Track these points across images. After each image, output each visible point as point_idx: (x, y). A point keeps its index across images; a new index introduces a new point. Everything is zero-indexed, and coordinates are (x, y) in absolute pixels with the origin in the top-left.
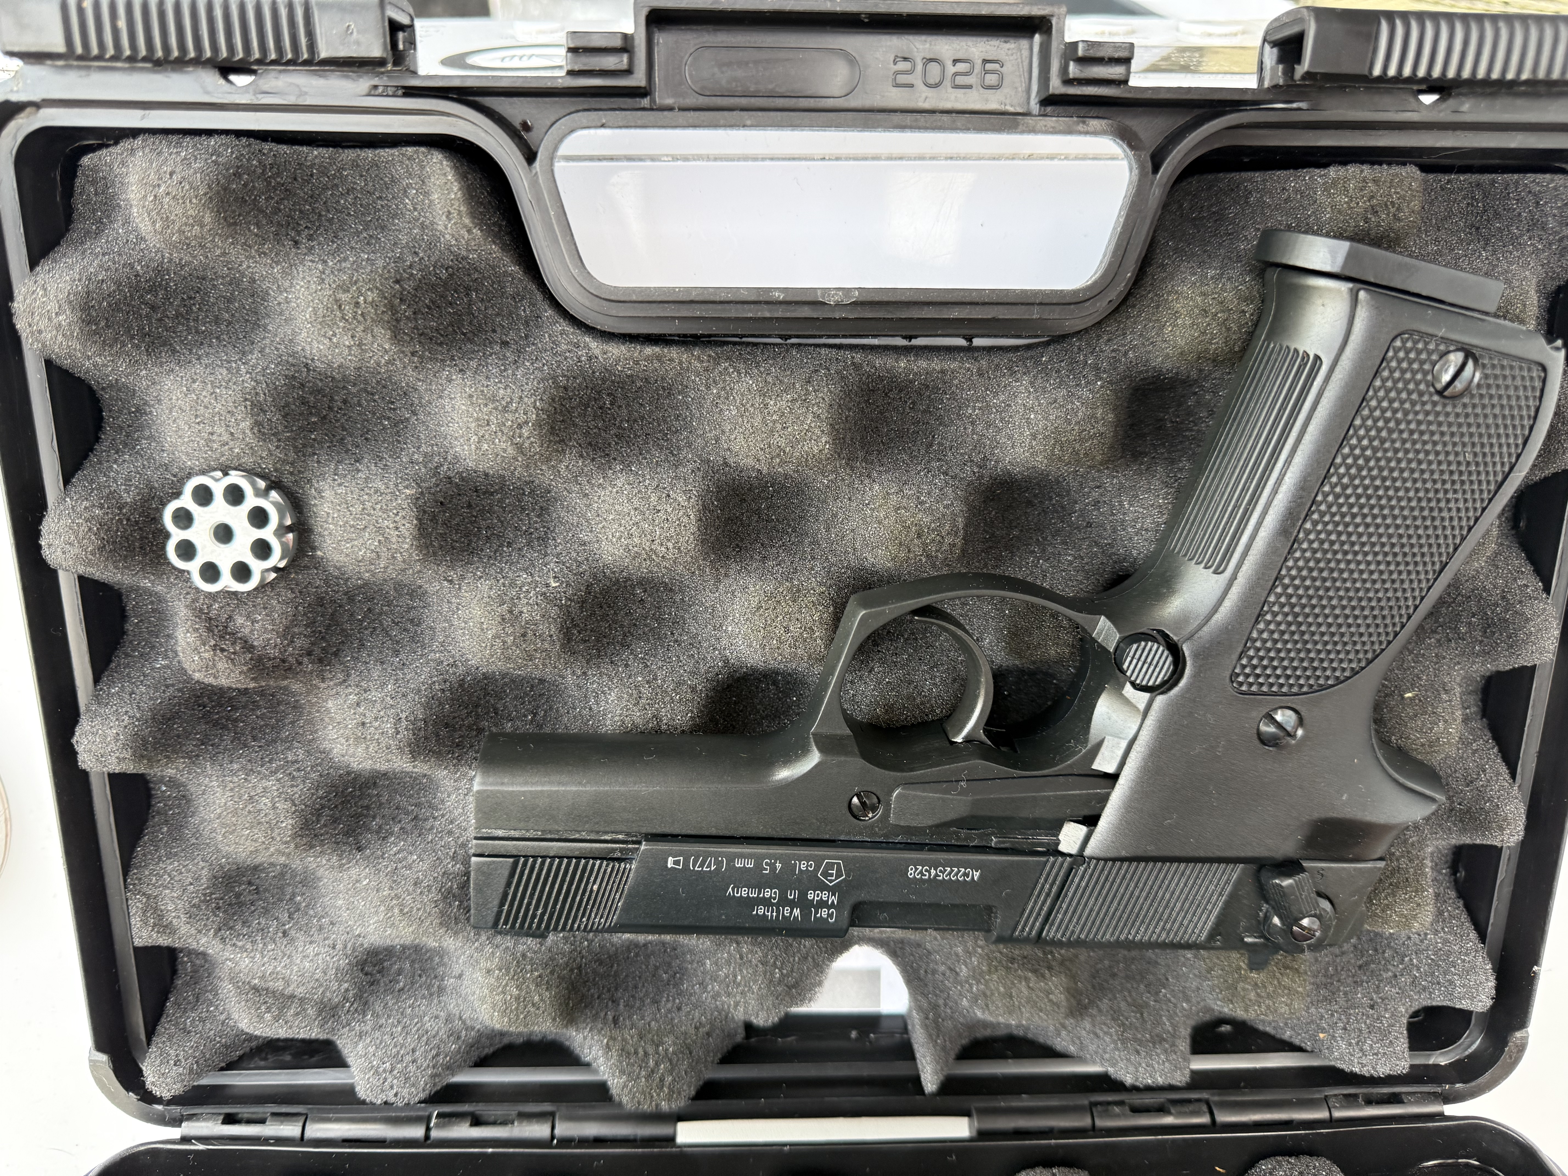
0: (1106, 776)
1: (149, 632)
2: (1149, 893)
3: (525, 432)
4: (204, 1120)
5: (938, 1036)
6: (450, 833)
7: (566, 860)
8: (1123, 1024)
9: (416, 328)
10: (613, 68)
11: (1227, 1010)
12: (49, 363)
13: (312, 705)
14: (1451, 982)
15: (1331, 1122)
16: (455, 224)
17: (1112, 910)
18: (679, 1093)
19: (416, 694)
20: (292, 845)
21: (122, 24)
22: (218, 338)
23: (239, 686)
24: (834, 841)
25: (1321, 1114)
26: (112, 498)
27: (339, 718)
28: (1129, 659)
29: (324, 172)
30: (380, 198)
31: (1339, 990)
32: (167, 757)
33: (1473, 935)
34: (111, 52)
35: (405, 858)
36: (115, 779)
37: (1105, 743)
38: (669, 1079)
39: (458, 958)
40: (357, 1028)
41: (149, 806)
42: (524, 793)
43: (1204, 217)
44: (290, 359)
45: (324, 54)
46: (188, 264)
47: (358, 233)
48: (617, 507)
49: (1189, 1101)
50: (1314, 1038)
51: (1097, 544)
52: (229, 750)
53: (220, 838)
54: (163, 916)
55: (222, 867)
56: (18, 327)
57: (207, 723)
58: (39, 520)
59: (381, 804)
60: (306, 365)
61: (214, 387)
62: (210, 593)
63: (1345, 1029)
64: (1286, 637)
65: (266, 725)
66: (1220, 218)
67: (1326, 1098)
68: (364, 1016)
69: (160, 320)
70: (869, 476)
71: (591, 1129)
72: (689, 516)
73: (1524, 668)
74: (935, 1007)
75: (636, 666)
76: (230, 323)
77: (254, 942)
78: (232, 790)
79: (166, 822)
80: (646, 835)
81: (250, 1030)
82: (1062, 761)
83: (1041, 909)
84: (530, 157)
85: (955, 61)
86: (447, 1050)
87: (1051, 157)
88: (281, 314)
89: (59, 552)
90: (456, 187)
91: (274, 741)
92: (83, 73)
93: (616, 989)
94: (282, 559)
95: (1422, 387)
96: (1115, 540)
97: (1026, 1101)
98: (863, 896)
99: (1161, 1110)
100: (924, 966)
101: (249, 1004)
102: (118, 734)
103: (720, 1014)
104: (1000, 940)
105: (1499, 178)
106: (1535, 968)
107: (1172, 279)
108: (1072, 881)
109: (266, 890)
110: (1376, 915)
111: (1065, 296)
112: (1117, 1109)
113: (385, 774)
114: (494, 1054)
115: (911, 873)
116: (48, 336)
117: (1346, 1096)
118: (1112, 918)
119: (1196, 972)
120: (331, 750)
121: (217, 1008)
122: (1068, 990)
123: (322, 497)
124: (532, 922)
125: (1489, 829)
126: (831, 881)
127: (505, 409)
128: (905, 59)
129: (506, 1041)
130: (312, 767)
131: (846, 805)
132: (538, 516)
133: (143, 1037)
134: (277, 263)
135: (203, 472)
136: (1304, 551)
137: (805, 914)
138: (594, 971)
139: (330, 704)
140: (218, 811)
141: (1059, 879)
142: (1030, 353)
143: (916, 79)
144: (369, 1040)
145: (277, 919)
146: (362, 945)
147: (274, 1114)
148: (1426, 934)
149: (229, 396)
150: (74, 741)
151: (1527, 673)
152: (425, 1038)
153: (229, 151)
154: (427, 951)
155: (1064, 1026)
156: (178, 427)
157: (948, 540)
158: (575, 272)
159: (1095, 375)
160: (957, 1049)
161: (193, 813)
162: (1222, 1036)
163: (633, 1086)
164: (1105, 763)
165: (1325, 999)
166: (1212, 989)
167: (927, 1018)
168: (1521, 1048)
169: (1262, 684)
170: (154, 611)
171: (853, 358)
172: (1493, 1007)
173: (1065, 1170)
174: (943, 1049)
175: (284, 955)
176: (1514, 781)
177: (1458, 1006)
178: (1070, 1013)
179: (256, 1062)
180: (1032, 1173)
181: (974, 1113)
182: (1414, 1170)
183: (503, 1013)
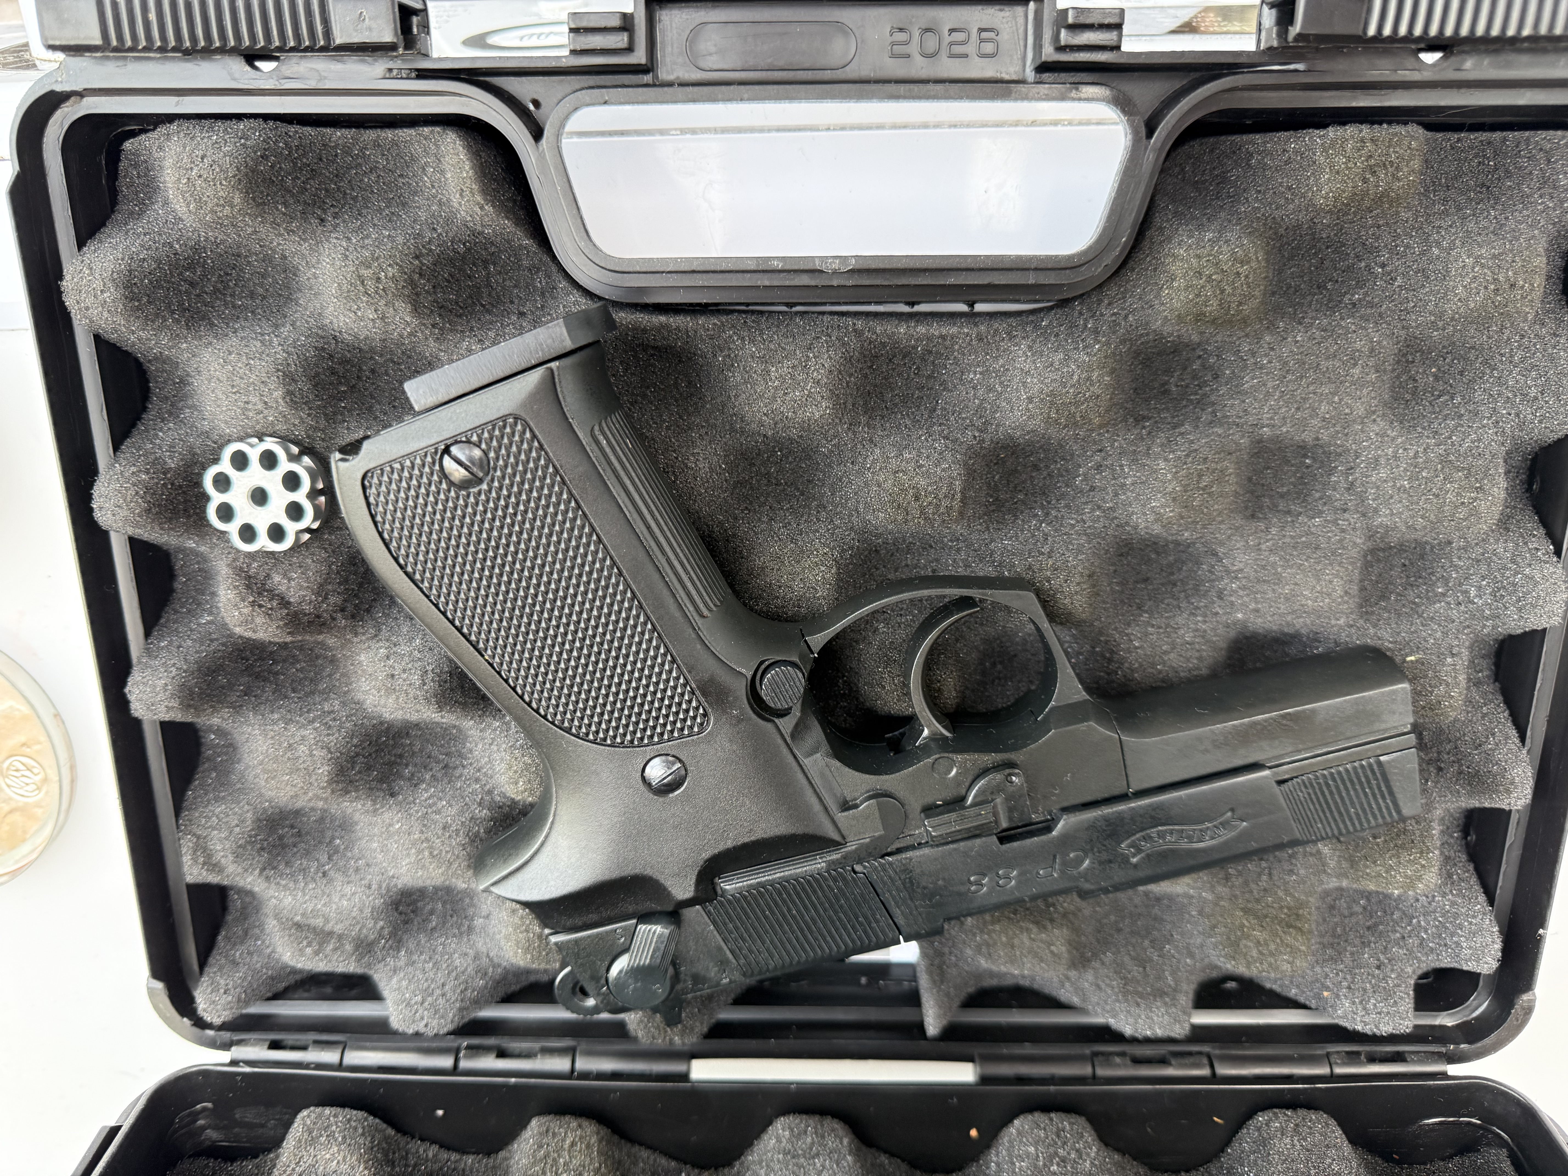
1: (196, 590)
4: (253, 1045)
5: (942, 983)
6: (477, 780)
8: (1125, 978)
9: (435, 301)
10: (613, 46)
11: (1230, 966)
12: (97, 338)
13: (347, 659)
14: (1458, 944)
15: (1332, 1078)
16: (468, 201)
18: (694, 1030)
20: (329, 791)
21: (152, 16)
22: (253, 312)
23: (277, 640)
25: (1322, 1070)
26: (156, 465)
27: (370, 670)
29: (347, 151)
30: (401, 176)
31: (1346, 950)
32: (212, 707)
33: (1482, 898)
34: (143, 43)
35: (435, 804)
36: (167, 727)
39: (486, 900)
40: (392, 963)
41: (199, 753)
43: (1206, 180)
44: (320, 332)
45: (339, 41)
46: (223, 242)
47: (380, 210)
49: (1190, 1054)
50: (1318, 997)
51: (1099, 507)
52: (271, 701)
53: (263, 783)
54: (212, 855)
55: (265, 810)
56: (68, 304)
57: (250, 676)
58: (91, 485)
59: (413, 753)
60: (335, 338)
61: (248, 358)
62: (249, 553)
63: (1349, 988)
65: (305, 678)
66: (1223, 179)
67: (1328, 1055)
68: (399, 951)
69: (198, 296)
70: (871, 441)
71: (608, 1065)
73: (1534, 632)
74: (942, 955)
76: (264, 298)
77: (296, 882)
78: (272, 738)
79: (215, 769)
81: (292, 963)
84: (537, 133)
85: (952, 31)
86: (475, 985)
87: (1055, 123)
88: (311, 288)
89: (110, 515)
90: (467, 166)
91: (312, 693)
92: (120, 63)
94: (315, 520)
97: (1028, 1049)
99: (1163, 1061)
101: (292, 939)
102: (166, 685)
105: (1510, 135)
106: (1541, 931)
107: (1170, 242)
109: (307, 833)
110: (1380, 876)
111: (1059, 261)
112: (1118, 1060)
113: (417, 725)
114: (521, 990)
116: (94, 312)
117: (1348, 1053)
119: (1200, 929)
120: (364, 701)
121: (263, 942)
122: (1069, 942)
125: (1496, 792)
128: (901, 30)
129: (531, 978)
130: (347, 717)
133: (196, 967)
134: (305, 240)
135: (241, 439)
139: (362, 657)
140: (261, 758)
142: (1031, 318)
143: (914, 48)
144: (402, 975)
145: (317, 860)
146: (396, 885)
147: (316, 1043)
148: (1434, 896)
149: (262, 367)
150: (126, 690)
151: (1538, 637)
152: (454, 974)
153: (256, 134)
154: (458, 892)
155: (1068, 978)
156: (216, 396)
157: (946, 503)
158: (582, 244)
159: (1094, 339)
160: (963, 995)
161: (239, 759)
162: (1229, 993)
163: (648, 1021)
165: (1331, 958)
166: (1215, 946)
167: (932, 965)
168: (1528, 1011)
170: (200, 570)
171: (854, 324)
172: (1500, 970)
173: (1063, 1115)
174: (947, 995)
175: (324, 893)
176: (1524, 745)
177: (1465, 968)
178: (1073, 965)
179: (300, 993)
180: (1030, 1117)
181: (977, 1059)
182: (1415, 1127)
183: (527, 950)
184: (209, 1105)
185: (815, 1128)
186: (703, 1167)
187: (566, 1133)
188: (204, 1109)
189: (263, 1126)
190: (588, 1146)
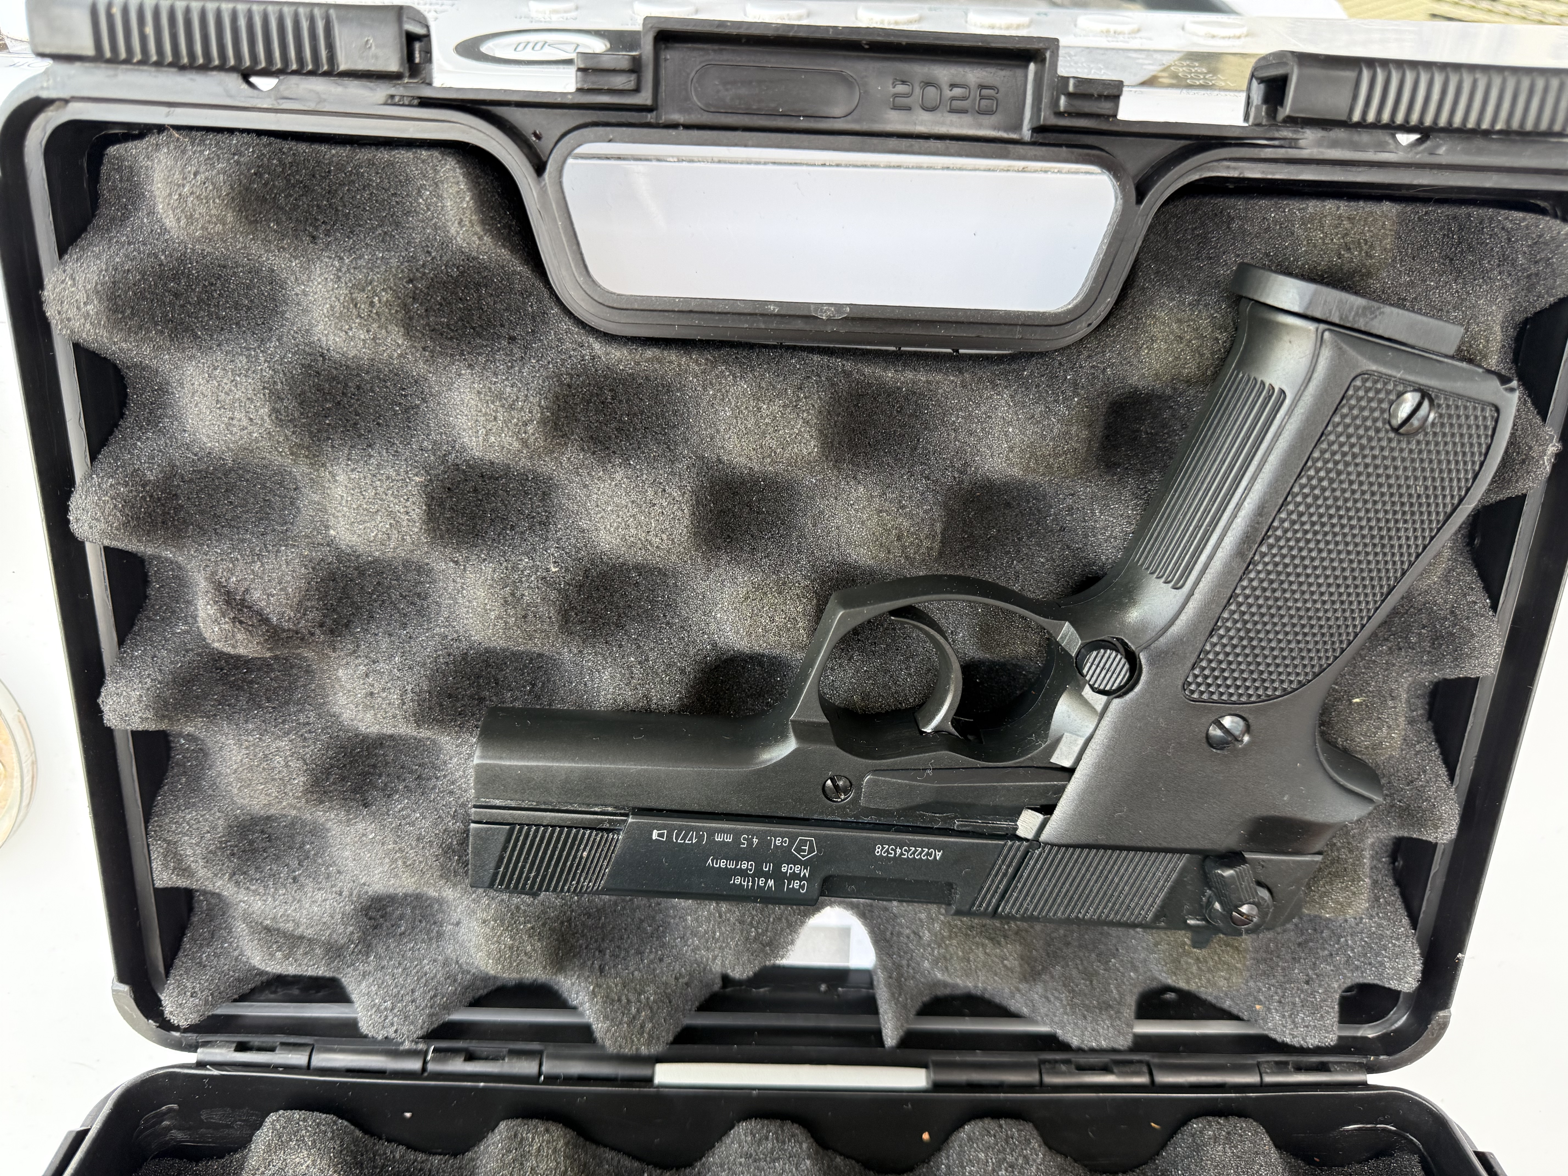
0: (1063, 769)
1: (170, 598)
2: (1099, 876)
3: (530, 429)
4: (219, 1047)
5: (900, 995)
6: (451, 793)
7: (558, 829)
8: (1073, 991)
9: (428, 324)
10: (621, 87)
11: (1170, 981)
12: (77, 347)
13: (323, 671)
14: (1382, 964)
15: (1262, 1087)
16: (467, 230)
17: (1064, 890)
18: (658, 1039)
19: (422, 666)
20: (304, 800)
21: (149, 30)
22: (237, 324)
23: (256, 655)
24: (808, 820)
25: (1253, 1079)
26: (135, 477)
27: (348, 686)
28: (1088, 665)
29: (341, 169)
30: (394, 195)
31: (1278, 965)
32: (186, 716)
33: (1405, 921)
34: (138, 57)
35: (409, 816)
36: (138, 736)
37: (1064, 739)
38: (649, 1026)
39: (456, 907)
40: (361, 967)
41: (169, 757)
42: (521, 768)
43: (1188, 240)
44: (307, 349)
45: (343, 67)
46: (210, 254)
47: (373, 229)
48: (615, 499)
49: (1131, 1062)
50: (1251, 1008)
51: (1068, 547)
52: (245, 710)
53: (235, 791)
54: (182, 860)
55: (237, 817)
56: (48, 314)
57: (224, 685)
58: (67, 496)
59: (387, 763)
60: (322, 355)
61: (233, 374)
63: (1280, 1002)
64: (1238, 650)
65: (280, 687)
66: (1204, 240)
67: (1258, 1065)
68: (368, 957)
69: (182, 306)
70: (855, 478)
71: (576, 1068)
72: (683, 510)
73: (1467, 679)
74: (899, 967)
75: (629, 647)
76: (249, 309)
77: (266, 887)
78: (247, 748)
79: (185, 773)
80: (634, 808)
81: (262, 967)
82: (1023, 754)
83: (998, 887)
84: (539, 168)
85: (953, 86)
86: (444, 991)
88: (299, 304)
89: (86, 527)
91: (287, 703)
92: (112, 75)
93: (603, 940)
95: (1379, 424)
96: (1086, 545)
97: (979, 1057)
98: (833, 870)
99: (1105, 1069)
100: (890, 928)
101: (261, 943)
102: (141, 696)
103: (699, 966)
104: (959, 913)
105: (1475, 212)
106: (1460, 955)
107: (1151, 303)
108: (1028, 863)
109: (277, 838)
110: (1314, 901)
111: (1046, 318)
112: (1063, 1068)
113: (391, 738)
114: (489, 994)
115: (878, 851)
116: (76, 324)
117: (1277, 1063)
118: (1064, 897)
119: (1144, 945)
120: (341, 714)
121: (230, 945)
122: (1022, 958)
123: (336, 481)
124: (525, 884)
125: (1424, 826)
126: (803, 856)
127: (512, 407)
128: (904, 82)
129: (499, 983)
130: (323, 729)
131: (820, 787)
132: (540, 501)
133: (161, 969)
134: (296, 258)
136: (1259, 572)
137: (779, 883)
138: (583, 924)
139: (341, 673)
140: (235, 767)
141: (1016, 861)
143: (914, 102)
144: (371, 980)
145: (287, 865)
146: (367, 892)
147: (283, 1044)
148: (1361, 919)
149: (248, 384)
150: (100, 701)
151: (1470, 684)
152: (423, 980)
153: (251, 151)
154: (427, 900)
155: (1018, 990)
156: (200, 410)
157: (926, 543)
158: (579, 278)
159: (1074, 392)
160: (918, 1005)
161: (211, 766)
162: (1168, 1004)
163: (616, 1031)
164: (1062, 758)
165: (1264, 973)
166: (1158, 961)
167: (890, 977)
168: (1444, 1026)
169: (1212, 693)
170: (175, 577)
172: (1419, 989)
173: (1011, 1122)
174: (905, 1006)
175: (294, 899)
176: (1452, 783)
177: (1387, 986)
178: (1024, 979)
179: (267, 994)
180: (980, 1124)
181: (931, 1065)
182: (1335, 1133)
183: (498, 961)
184: (175, 1106)
185: (776, 1133)
186: (665, 1167)
187: (533, 1139)
188: (170, 1110)
189: (228, 1126)
190: (555, 1150)
